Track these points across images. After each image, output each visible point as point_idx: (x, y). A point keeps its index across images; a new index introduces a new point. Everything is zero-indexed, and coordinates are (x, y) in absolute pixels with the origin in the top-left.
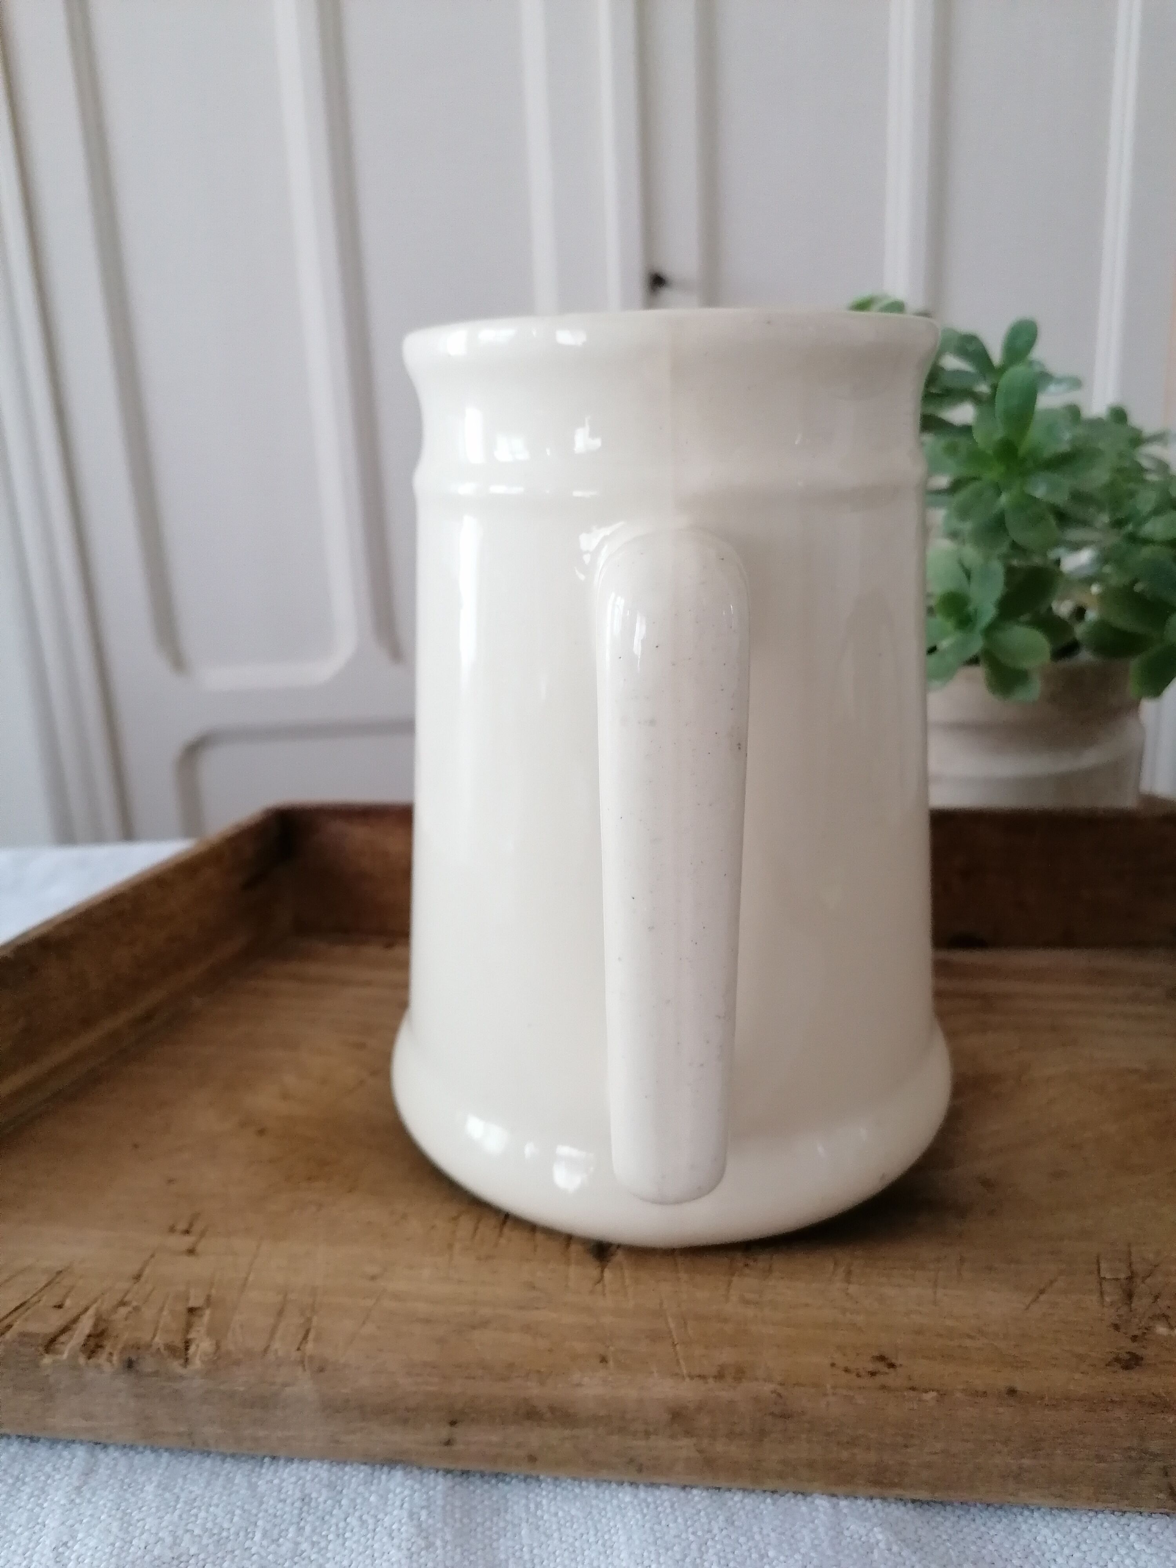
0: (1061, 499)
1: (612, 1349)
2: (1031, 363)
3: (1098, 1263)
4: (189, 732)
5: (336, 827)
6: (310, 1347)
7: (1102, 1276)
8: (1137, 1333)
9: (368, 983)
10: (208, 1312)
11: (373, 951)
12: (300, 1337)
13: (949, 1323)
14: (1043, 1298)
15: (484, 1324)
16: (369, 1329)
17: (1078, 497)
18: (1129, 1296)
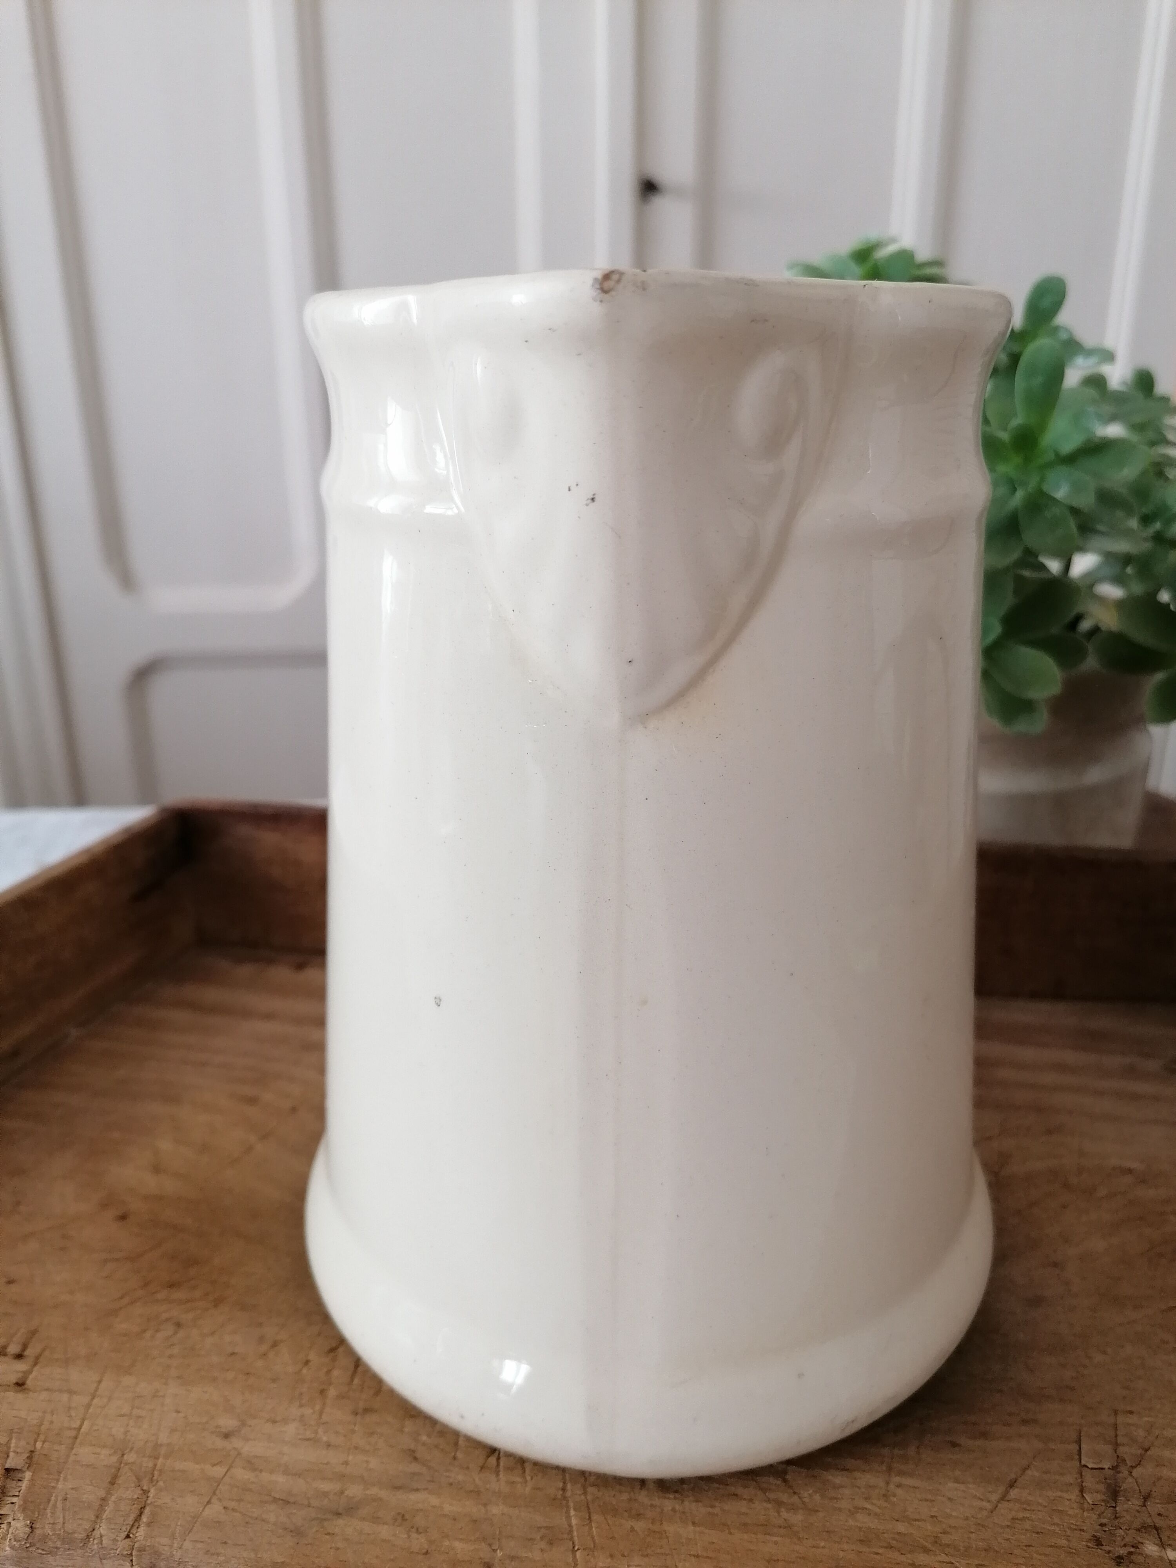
0: (1086, 501)
1: (499, 1554)
2: (1057, 329)
3: (1079, 1442)
4: (139, 655)
5: (244, 830)
6: (141, 1533)
7: (1083, 1462)
8: (1122, 1551)
9: (269, 1016)
10: (28, 1475)
11: (281, 973)
12: (132, 1517)
13: (901, 1527)
14: (1014, 1493)
15: (350, 1510)
16: (214, 1510)
17: (1107, 498)
18: (1114, 1493)
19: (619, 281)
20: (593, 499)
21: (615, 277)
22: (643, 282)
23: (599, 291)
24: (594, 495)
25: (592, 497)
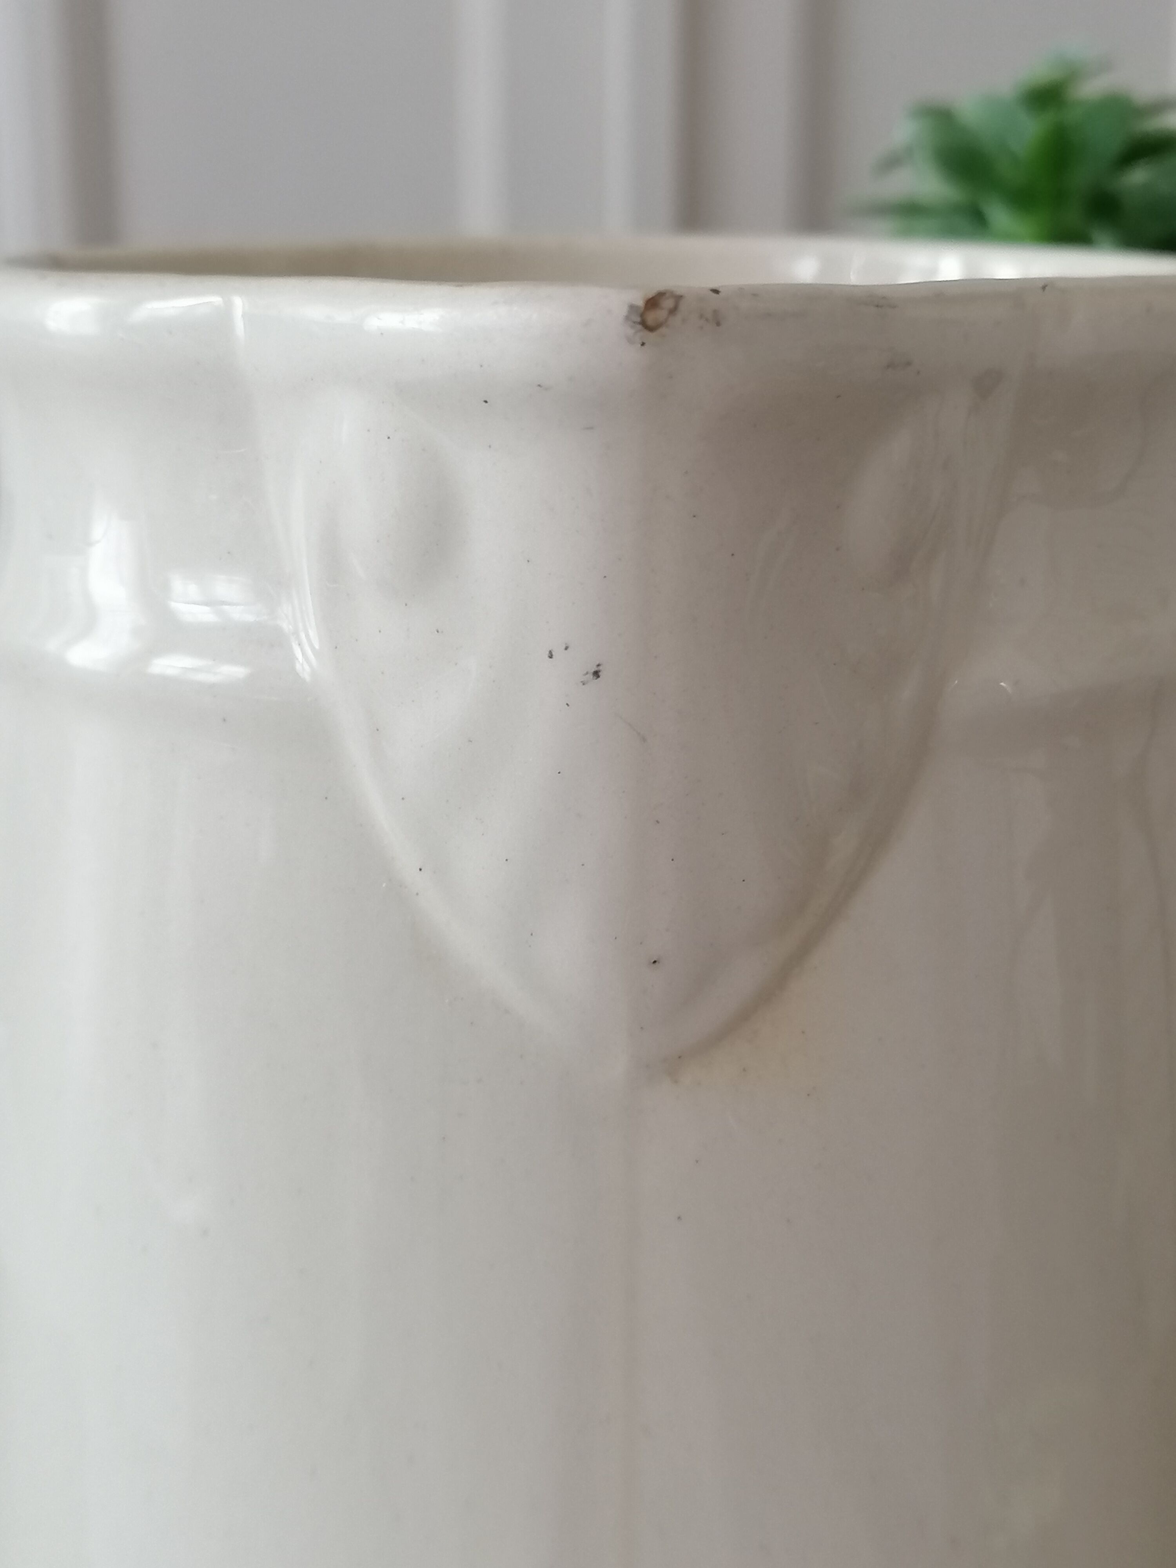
19: (673, 311)
20: (596, 674)
21: (668, 303)
22: (716, 312)
23: (639, 327)
24: (598, 665)
25: (595, 669)
